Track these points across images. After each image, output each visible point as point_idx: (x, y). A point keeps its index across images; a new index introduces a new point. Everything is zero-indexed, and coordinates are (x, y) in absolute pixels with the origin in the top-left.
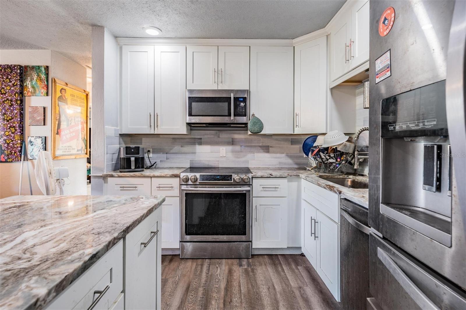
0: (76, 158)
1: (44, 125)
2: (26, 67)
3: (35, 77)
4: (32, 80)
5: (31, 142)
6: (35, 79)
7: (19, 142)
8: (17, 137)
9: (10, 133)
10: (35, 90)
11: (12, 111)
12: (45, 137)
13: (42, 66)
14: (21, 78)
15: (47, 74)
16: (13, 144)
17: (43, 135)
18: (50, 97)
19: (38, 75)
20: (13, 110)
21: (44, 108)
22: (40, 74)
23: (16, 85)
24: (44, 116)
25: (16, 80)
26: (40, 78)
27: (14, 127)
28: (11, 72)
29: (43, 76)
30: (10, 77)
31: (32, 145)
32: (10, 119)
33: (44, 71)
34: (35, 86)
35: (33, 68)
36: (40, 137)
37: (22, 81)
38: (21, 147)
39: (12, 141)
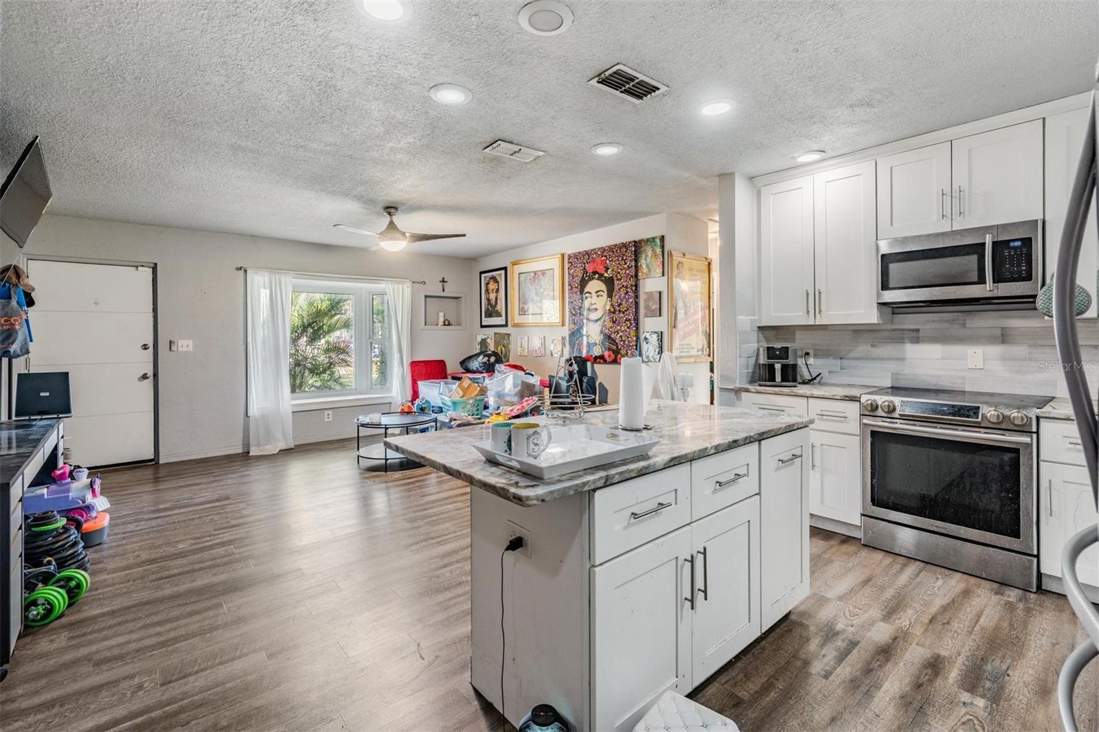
0: (695, 362)
1: (660, 316)
2: (641, 241)
3: (650, 253)
4: (646, 259)
5: (646, 339)
6: (650, 255)
7: (635, 339)
8: (633, 333)
9: (626, 328)
10: (649, 270)
11: (627, 301)
12: (661, 332)
13: (656, 237)
14: (635, 257)
15: (663, 247)
16: (629, 341)
17: (659, 330)
18: (666, 277)
19: (653, 250)
20: (629, 299)
21: (660, 293)
22: (655, 247)
23: (631, 267)
24: (660, 304)
25: (631, 261)
26: (655, 253)
27: (629, 320)
28: (626, 251)
29: (659, 250)
30: (625, 258)
31: (647, 343)
32: (626, 311)
33: (659, 243)
34: (650, 264)
35: (648, 240)
36: (655, 332)
37: (636, 261)
38: (636, 346)
39: (628, 338)
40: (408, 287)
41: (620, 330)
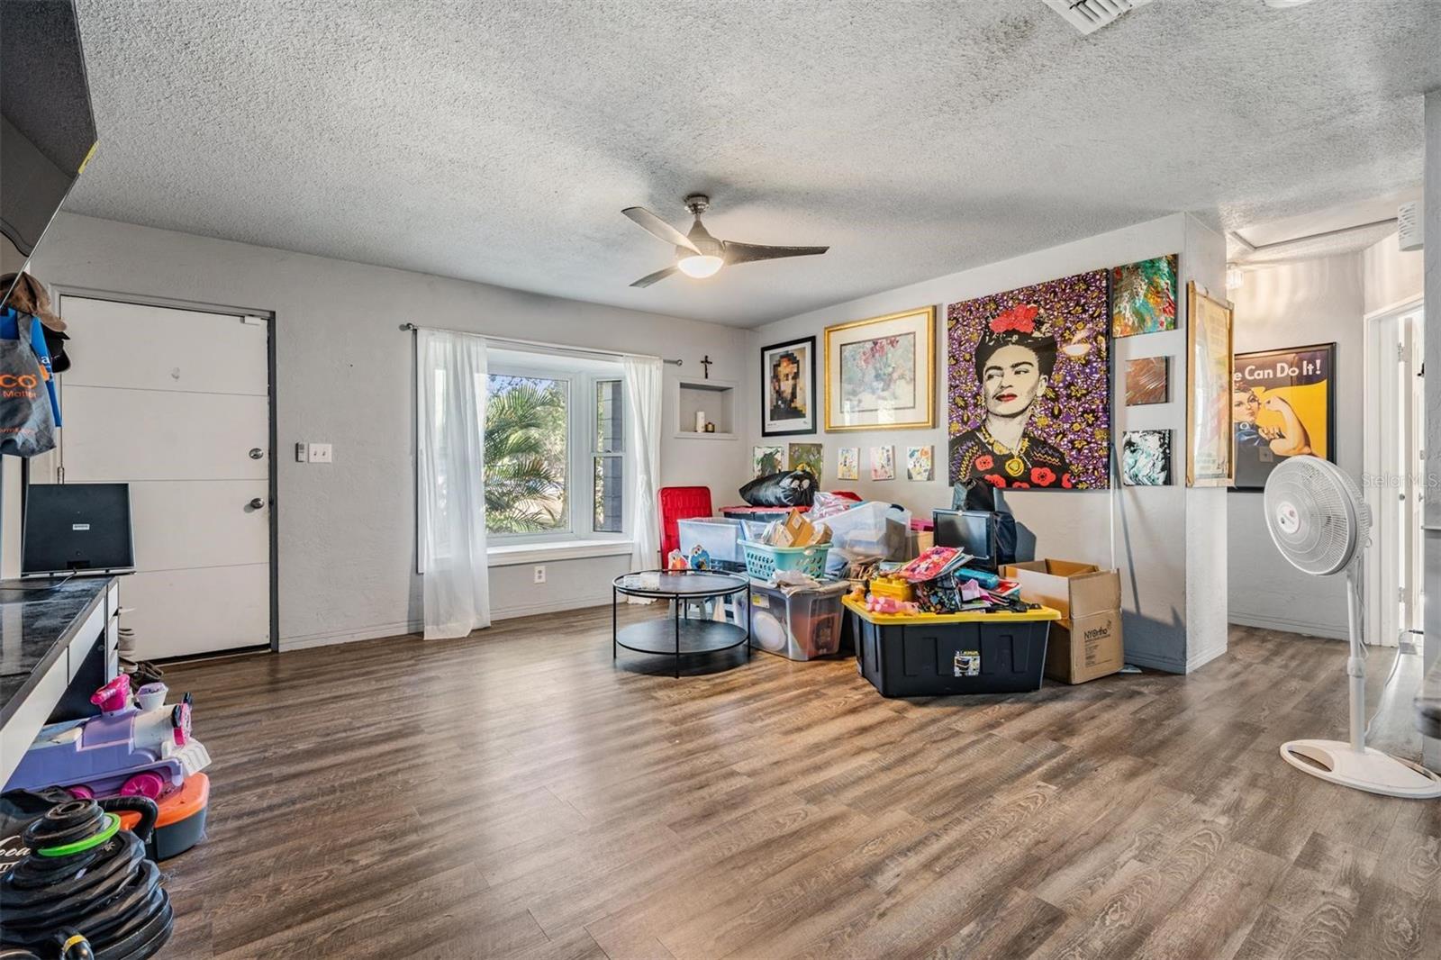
1: (1167, 401)
2: (1118, 270)
3: (1142, 288)
4: (1133, 297)
5: (1130, 444)
6: (1142, 293)
7: (1105, 444)
8: (1099, 435)
9: (1084, 425)
10: (1142, 320)
11: (1088, 377)
12: (1170, 431)
13: (1160, 259)
14: (1107, 297)
15: (1174, 275)
16: (1091, 450)
17: (1163, 426)
18: (1181, 331)
19: (1151, 283)
20: (1092, 373)
21: (1167, 360)
22: (1155, 277)
23: (1099, 316)
24: (1167, 379)
25: (1097, 306)
26: (1156, 288)
27: (1093, 411)
28: (1086, 290)
29: (1164, 282)
30: (1083, 301)
31: (1133, 452)
32: (1085, 395)
33: (1166, 270)
34: (1143, 310)
35: (1137, 267)
36: (1154, 432)
37: (1109, 305)
38: (1109, 457)
39: (1089, 443)
40: (657, 368)
41: (1071, 430)
